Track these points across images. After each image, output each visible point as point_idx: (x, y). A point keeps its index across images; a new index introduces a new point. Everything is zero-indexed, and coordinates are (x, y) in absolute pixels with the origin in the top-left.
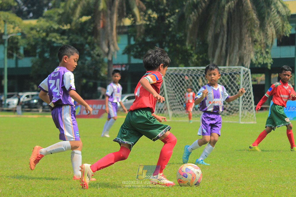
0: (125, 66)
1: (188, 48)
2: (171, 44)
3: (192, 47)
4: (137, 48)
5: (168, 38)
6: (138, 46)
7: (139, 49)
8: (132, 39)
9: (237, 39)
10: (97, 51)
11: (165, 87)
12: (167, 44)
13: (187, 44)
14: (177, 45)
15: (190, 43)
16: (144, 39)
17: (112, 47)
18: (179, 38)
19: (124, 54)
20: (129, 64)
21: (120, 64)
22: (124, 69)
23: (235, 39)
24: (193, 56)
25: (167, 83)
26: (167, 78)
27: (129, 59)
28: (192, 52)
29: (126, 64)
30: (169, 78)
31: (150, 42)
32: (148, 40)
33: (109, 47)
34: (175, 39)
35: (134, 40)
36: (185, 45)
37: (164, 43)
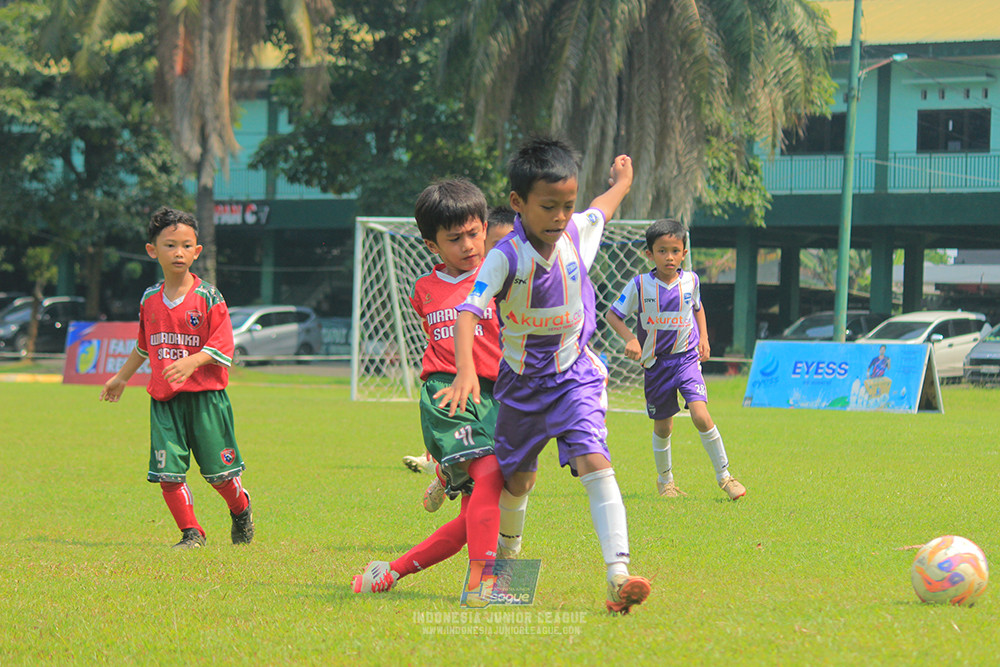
0: (254, 207)
1: (478, 152)
2: (419, 138)
3: (490, 149)
4: (299, 149)
5: (406, 116)
6: (302, 141)
7: (308, 152)
8: (283, 117)
9: (651, 128)
10: (161, 153)
11: (394, 284)
12: (403, 137)
13: (473, 138)
14: (440, 142)
15: (486, 133)
16: (325, 118)
17: (214, 142)
18: (447, 118)
19: (253, 166)
20: (270, 203)
21: (238, 203)
22: (251, 219)
23: (642, 128)
24: (494, 182)
25: (402, 269)
26: (403, 252)
27: (271, 186)
28: (490, 167)
29: (260, 203)
30: (410, 254)
31: (346, 128)
32: (340, 121)
33: (204, 141)
34: (434, 120)
35: (290, 122)
36: (464, 140)
37: (395, 133)
